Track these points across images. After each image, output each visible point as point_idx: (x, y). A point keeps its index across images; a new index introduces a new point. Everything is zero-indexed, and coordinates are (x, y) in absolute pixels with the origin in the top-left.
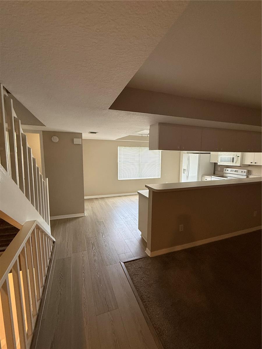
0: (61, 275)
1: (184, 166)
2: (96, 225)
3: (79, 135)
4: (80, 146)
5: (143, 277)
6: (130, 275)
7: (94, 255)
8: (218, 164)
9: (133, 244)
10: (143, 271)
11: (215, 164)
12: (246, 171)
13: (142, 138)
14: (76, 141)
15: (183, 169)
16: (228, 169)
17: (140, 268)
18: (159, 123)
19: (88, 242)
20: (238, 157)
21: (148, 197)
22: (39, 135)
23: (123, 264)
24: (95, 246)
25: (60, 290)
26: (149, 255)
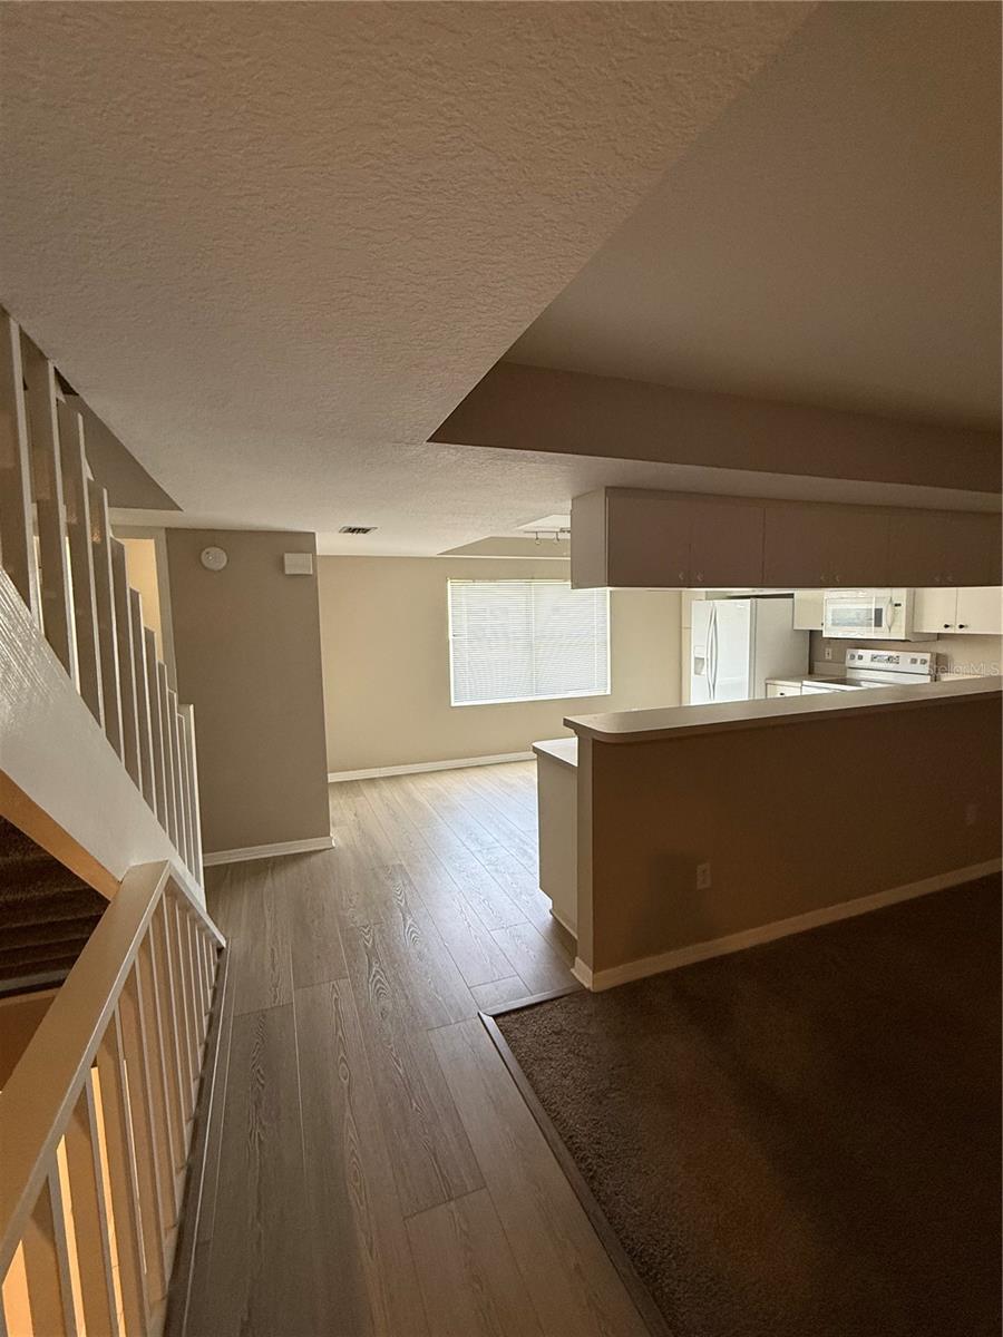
0: (259, 1071)
1: (697, 646)
2: (377, 878)
3: (304, 541)
4: (309, 581)
5: (572, 1067)
6: (519, 1061)
7: (378, 993)
8: (824, 636)
9: (524, 946)
10: (567, 1045)
11: (814, 635)
12: (927, 656)
13: (537, 544)
14: (294, 563)
15: (696, 658)
16: (861, 652)
17: (556, 1033)
18: (607, 488)
19: (350, 946)
20: (896, 605)
21: (576, 765)
22: (151, 543)
23: (490, 1021)
24: (378, 958)
25: (258, 1131)
26: (588, 985)
